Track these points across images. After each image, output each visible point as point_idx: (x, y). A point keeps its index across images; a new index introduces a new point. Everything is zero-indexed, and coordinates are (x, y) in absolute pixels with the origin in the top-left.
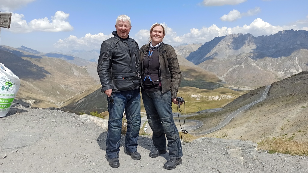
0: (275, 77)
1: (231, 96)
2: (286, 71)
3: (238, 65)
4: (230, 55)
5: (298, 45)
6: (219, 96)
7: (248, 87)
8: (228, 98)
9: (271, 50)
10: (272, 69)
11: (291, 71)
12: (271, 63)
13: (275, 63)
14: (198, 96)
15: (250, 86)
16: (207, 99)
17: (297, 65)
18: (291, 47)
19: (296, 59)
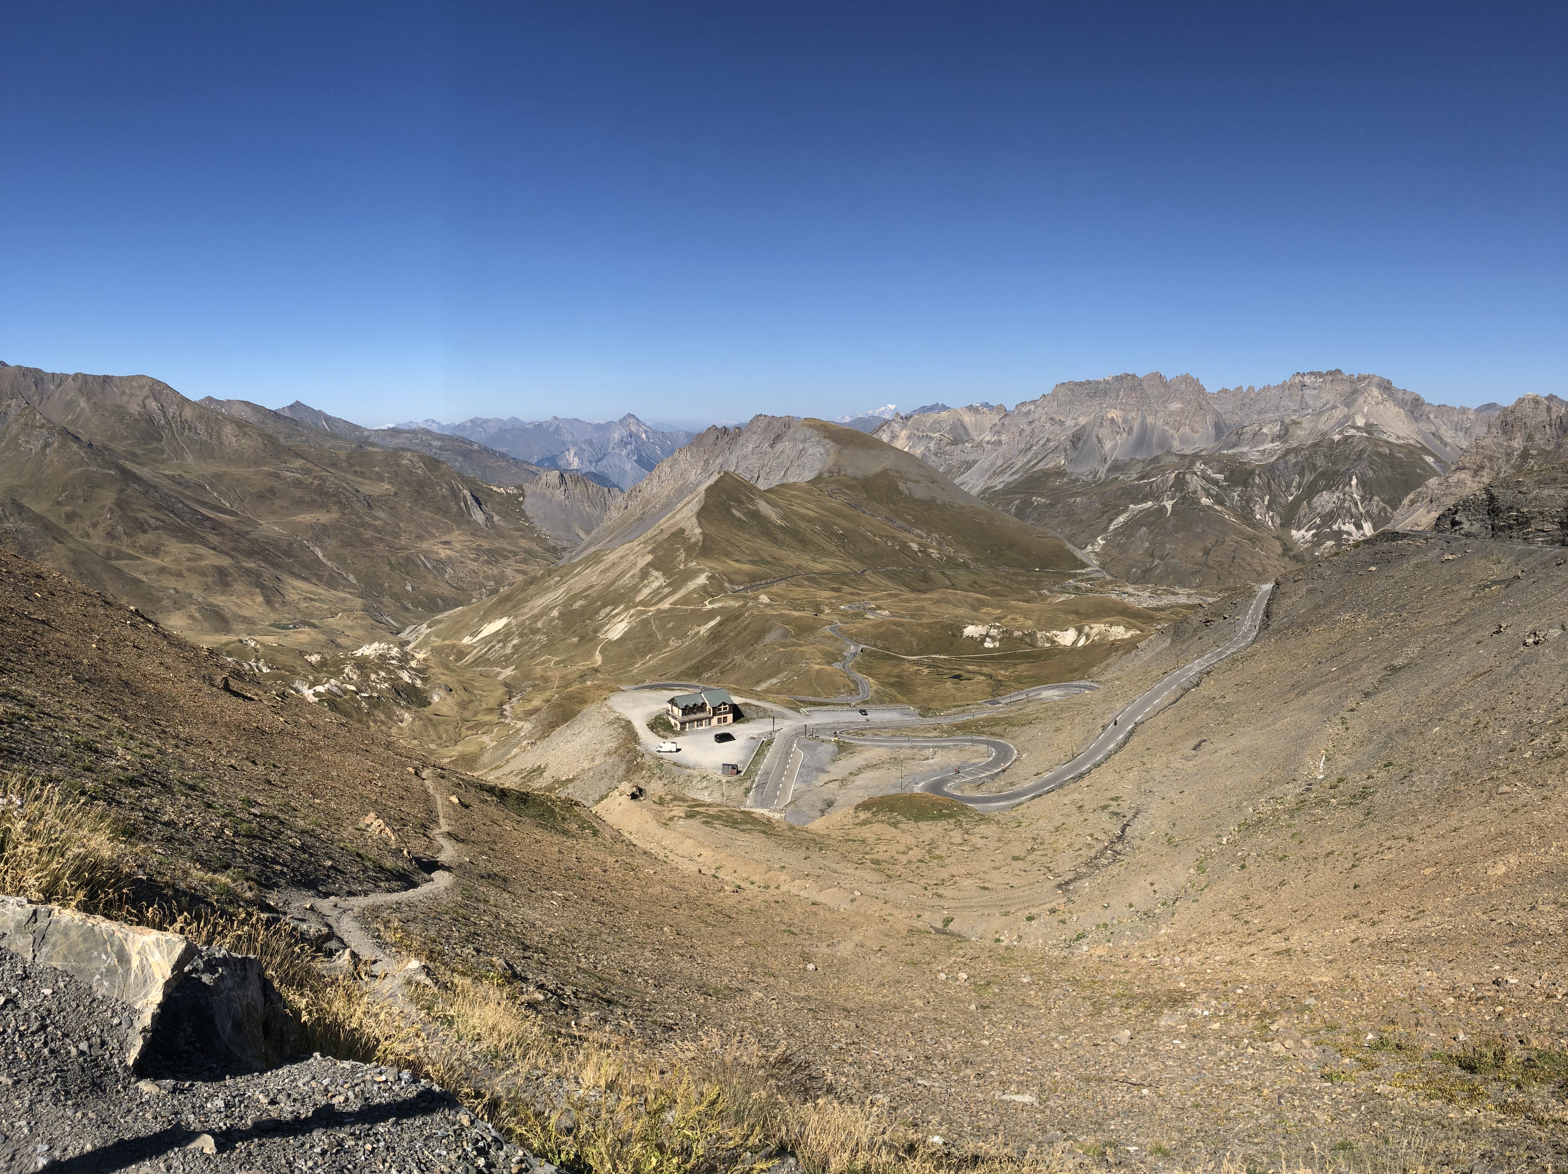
0: (1280, 551)
1: (1127, 629)
2: (1318, 527)
3: (1150, 503)
4: (1116, 460)
5: (1358, 429)
6: (1080, 631)
7: (1188, 591)
8: (1112, 639)
9: (1269, 446)
10: (1272, 518)
11: (1335, 527)
12: (1267, 497)
13: (1280, 496)
14: (994, 632)
15: (1191, 588)
16: (1027, 644)
17: (1356, 504)
18: (1337, 437)
19: (1354, 481)
